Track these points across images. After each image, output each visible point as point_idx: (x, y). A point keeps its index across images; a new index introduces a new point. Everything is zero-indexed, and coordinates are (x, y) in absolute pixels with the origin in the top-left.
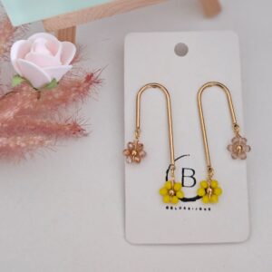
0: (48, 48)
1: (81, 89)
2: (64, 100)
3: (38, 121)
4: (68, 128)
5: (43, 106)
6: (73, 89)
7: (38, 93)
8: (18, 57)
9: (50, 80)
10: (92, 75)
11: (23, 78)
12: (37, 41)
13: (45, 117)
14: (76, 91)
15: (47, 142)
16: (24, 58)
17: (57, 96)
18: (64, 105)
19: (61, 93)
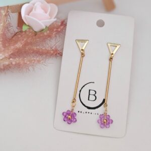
1: (59, 30)
2: (49, 36)
3: (35, 48)
4: (52, 52)
5: (38, 39)
7: (36, 33)
8: (25, 14)
9: (44, 27)
10: (64, 21)
11: (28, 26)
12: (35, 5)
13: (39, 46)
14: (56, 31)
16: (28, 15)
17: (45, 34)
18: (49, 39)
19: (48, 32)
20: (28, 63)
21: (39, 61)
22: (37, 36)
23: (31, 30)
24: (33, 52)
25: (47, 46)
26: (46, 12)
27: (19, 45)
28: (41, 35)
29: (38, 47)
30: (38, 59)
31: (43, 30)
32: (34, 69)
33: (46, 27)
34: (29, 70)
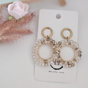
0: (20, 6)
2: (25, 23)
4: (27, 32)
5: (18, 25)
6: (28, 18)
7: (17, 21)
8: (10, 10)
9: (22, 17)
11: (12, 17)
12: (16, 4)
14: (29, 19)
15: (21, 37)
16: (12, 10)
17: (22, 21)
18: (25, 24)
19: (24, 20)
20: (13, 38)
21: (19, 37)
22: (17, 23)
23: (14, 19)
24: (16, 32)
25: (24, 28)
26: (22, 8)
27: (7, 28)
28: (20, 22)
29: (18, 29)
30: (18, 35)
31: (21, 19)
32: (16, 41)
33: (23, 17)
34: (14, 42)
